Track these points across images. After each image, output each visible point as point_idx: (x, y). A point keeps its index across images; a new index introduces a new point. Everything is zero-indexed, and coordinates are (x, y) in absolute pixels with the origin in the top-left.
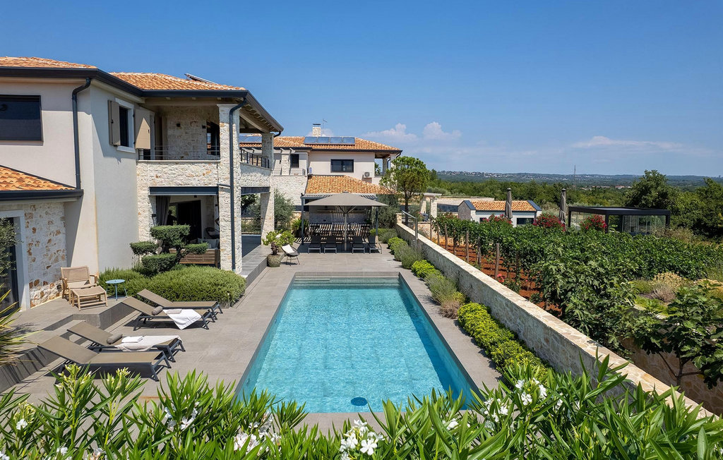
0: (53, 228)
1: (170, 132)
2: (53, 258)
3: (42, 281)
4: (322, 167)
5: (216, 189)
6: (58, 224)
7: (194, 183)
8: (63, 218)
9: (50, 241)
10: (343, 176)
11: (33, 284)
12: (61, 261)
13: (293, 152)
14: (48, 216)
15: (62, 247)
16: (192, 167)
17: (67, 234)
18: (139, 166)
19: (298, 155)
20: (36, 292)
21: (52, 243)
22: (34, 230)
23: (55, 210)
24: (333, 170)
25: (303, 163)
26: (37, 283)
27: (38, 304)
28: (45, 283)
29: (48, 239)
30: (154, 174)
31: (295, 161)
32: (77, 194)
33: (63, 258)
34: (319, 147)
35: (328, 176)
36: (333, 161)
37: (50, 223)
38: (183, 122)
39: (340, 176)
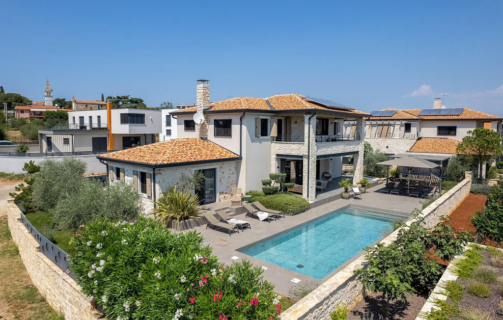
0: (231, 172)
1: (292, 126)
2: (230, 183)
3: (225, 192)
4: (430, 132)
5: (302, 157)
6: (233, 170)
7: (294, 153)
8: (236, 168)
9: (229, 177)
10: (447, 138)
11: (221, 193)
12: (233, 185)
13: (406, 122)
14: (229, 167)
15: (235, 179)
16: (293, 146)
17: (237, 174)
18: (272, 144)
19: (410, 124)
20: (222, 196)
21: (230, 177)
22: (223, 172)
23: (233, 164)
24: (439, 134)
25: (414, 130)
26: (223, 193)
27: (223, 201)
28: (226, 193)
29: (229, 175)
30: (278, 148)
31: (408, 128)
32: (240, 158)
33: (235, 184)
34: (429, 118)
35: (434, 138)
36: (440, 128)
37: (230, 170)
38: (298, 121)
39: (444, 138)
